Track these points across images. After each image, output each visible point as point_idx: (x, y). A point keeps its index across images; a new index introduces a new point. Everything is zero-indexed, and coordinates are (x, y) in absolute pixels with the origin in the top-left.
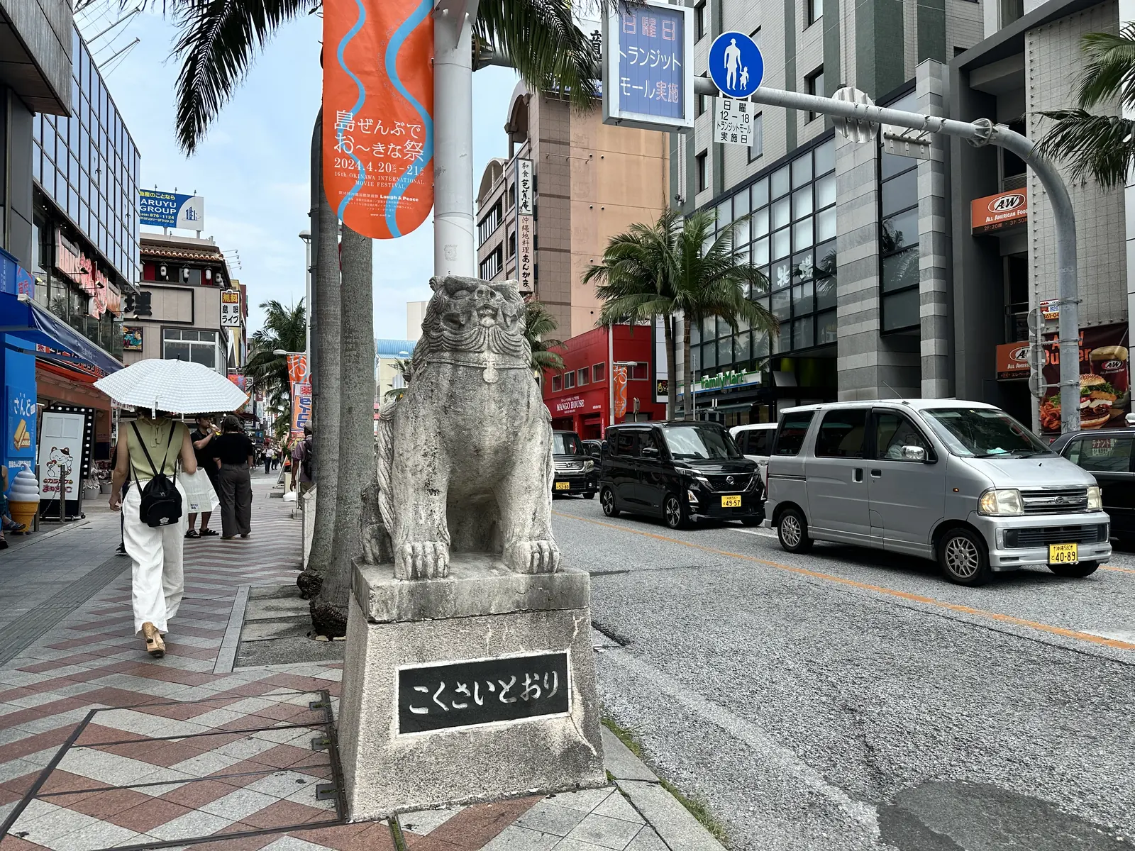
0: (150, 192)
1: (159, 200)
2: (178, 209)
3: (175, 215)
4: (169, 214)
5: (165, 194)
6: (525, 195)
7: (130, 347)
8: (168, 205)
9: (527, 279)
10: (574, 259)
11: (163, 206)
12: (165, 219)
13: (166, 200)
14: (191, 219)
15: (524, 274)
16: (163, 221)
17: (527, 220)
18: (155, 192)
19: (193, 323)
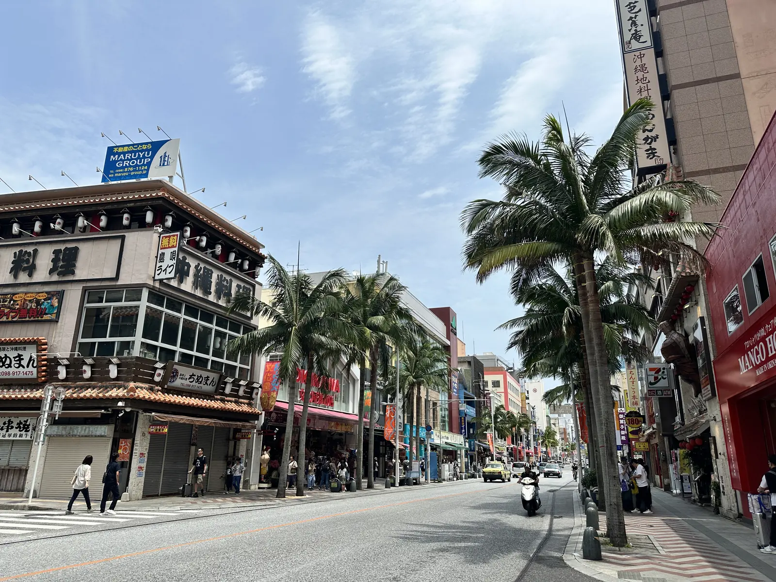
0: (128, 146)
1: (135, 152)
2: (152, 158)
3: (149, 164)
4: (143, 165)
5: (142, 144)
6: (634, 23)
7: (46, 317)
8: (144, 155)
9: (654, 145)
10: (750, 86)
11: (139, 157)
12: (139, 170)
13: (142, 151)
14: (164, 165)
15: (646, 139)
16: (136, 173)
17: (641, 57)
18: (133, 145)
19: (117, 278)
